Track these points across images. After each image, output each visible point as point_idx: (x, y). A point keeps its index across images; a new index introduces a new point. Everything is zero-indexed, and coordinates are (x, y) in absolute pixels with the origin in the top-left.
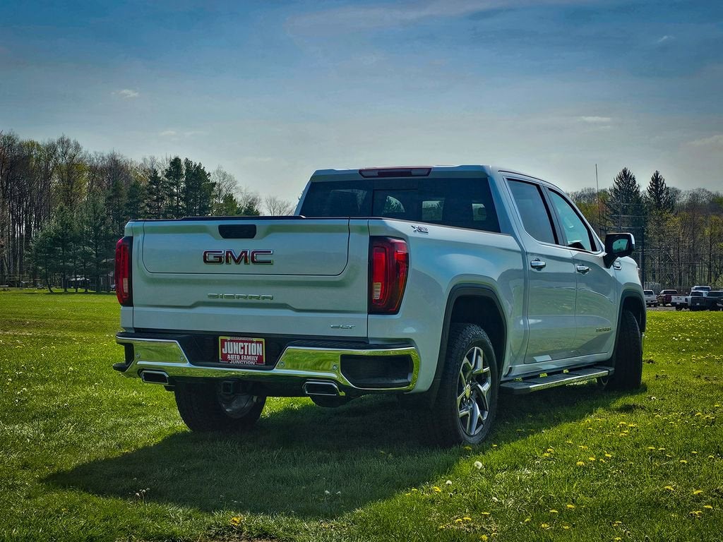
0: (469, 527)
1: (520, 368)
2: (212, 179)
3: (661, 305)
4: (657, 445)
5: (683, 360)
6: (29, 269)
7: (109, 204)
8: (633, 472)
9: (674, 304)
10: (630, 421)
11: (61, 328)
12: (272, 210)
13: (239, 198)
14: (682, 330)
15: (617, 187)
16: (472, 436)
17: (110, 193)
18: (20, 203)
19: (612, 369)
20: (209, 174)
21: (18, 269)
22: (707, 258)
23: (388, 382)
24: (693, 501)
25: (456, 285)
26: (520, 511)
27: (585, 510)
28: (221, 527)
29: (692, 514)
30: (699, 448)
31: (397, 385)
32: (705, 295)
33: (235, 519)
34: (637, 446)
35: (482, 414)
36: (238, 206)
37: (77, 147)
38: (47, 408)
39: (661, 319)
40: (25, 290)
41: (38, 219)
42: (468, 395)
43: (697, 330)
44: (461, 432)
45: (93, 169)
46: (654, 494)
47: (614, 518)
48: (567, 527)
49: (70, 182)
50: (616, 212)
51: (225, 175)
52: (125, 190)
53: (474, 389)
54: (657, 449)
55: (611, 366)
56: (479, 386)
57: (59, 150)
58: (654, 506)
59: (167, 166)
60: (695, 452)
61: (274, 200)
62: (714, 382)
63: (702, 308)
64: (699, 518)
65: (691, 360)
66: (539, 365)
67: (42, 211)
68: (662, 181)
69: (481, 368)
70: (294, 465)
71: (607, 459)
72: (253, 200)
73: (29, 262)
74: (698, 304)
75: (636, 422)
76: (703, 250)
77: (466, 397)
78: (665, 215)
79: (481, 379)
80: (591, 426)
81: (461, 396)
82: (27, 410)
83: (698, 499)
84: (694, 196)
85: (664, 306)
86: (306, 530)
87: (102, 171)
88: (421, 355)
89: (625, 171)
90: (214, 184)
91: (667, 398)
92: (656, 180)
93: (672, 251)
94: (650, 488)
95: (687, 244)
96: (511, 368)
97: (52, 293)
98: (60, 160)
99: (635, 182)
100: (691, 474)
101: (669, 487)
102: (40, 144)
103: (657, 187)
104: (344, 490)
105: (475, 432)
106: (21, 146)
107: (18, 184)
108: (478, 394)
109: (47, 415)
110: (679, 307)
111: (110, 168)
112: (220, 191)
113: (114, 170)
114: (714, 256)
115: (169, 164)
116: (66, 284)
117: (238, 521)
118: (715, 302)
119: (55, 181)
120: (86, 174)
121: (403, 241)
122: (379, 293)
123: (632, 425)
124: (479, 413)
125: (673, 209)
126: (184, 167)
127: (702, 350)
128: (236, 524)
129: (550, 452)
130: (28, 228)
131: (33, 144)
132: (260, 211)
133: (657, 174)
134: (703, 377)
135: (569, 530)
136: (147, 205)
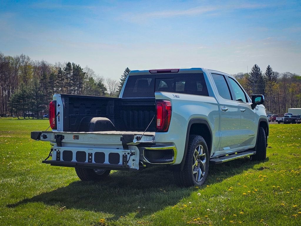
0: (200, 222)
1: (218, 153)
2: (84, 71)
3: (272, 121)
4: (276, 185)
5: (283, 146)
6: (9, 109)
7: (42, 82)
8: (266, 197)
9: (277, 121)
10: (263, 174)
11: (23, 134)
12: (109, 84)
13: (95, 78)
14: (281, 132)
15: (253, 72)
16: (198, 182)
17: (42, 78)
18: (5, 82)
19: (255, 152)
20: (83, 69)
21: (5, 110)
22: (290, 101)
23: (164, 161)
24: (293, 210)
25: (191, 119)
26: (220, 215)
27: (248, 215)
28: (96, 223)
29: (293, 216)
30: (293, 186)
31: (167, 162)
32: (290, 117)
33: (102, 220)
34: (267, 185)
35: (202, 173)
36: (95, 82)
37: (28, 59)
38: (21, 171)
39: (272, 127)
40: (8, 118)
41: (13, 89)
42: (197, 165)
43: (288, 133)
44: (194, 180)
45: (35, 68)
46: (276, 207)
47: (260, 218)
48: (241, 222)
49: (26, 73)
50: (252, 83)
51: (89, 69)
52: (48, 76)
53: (199, 162)
54: (276, 187)
55: (255, 151)
56: (201, 161)
57: (21, 60)
58: (277, 212)
59: (65, 66)
60: (292, 188)
61: (110, 80)
62: (298, 156)
63: (289, 123)
64: (296, 218)
65: (287, 146)
66: (226, 151)
67: (14, 86)
68: (271, 69)
69: (202, 154)
70: (125, 195)
71: (255, 191)
72: (101, 79)
73: (9, 106)
74: (287, 121)
75: (266, 175)
76: (289, 98)
77: (196, 166)
78: (273, 84)
79: (202, 158)
80: (247, 177)
81: (194, 165)
82: (12, 172)
83: (295, 209)
84: (285, 75)
85: (273, 121)
86: (132, 224)
87: (39, 68)
88: (177, 149)
89: (255, 66)
90: (85, 73)
91: (278, 164)
92: (269, 69)
93: (276, 99)
94: (275, 204)
95: (282, 96)
96: (214, 153)
97: (19, 119)
98: (21, 64)
99: (260, 70)
100: (291, 198)
101: (283, 204)
102: (13, 57)
103: (269, 72)
104: (146, 206)
105: (200, 180)
106: (5, 58)
107: (4, 74)
108: (201, 165)
109: (21, 174)
110: (279, 122)
111: (42, 67)
112: (87, 76)
113: (44, 68)
114: (294, 100)
115: (66, 65)
116: (25, 115)
117: (103, 220)
118: (294, 120)
119: (20, 73)
120: (32, 70)
121: (170, 101)
122: (160, 123)
123: (265, 176)
124: (201, 172)
125: (276, 81)
126: (72, 66)
127: (290, 141)
128: (102, 222)
129: (231, 188)
130: (9, 92)
131: (10, 57)
132: (104, 84)
133: (269, 66)
134: (293, 154)
135: (242, 223)
136: (57, 82)
